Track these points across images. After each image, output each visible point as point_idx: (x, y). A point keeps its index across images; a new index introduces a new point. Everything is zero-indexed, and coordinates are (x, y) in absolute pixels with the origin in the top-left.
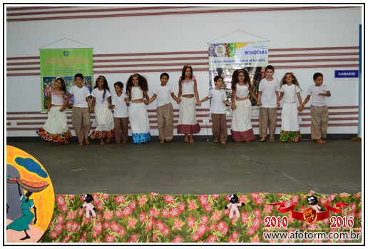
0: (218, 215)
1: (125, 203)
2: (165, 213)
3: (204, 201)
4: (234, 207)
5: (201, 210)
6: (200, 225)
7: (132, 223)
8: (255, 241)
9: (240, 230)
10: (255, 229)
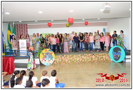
0: (81, 57)
1: (68, 56)
2: (74, 57)
3: (79, 55)
4: (83, 56)
5: (78, 57)
7: (69, 59)
8: (86, 61)
9: (84, 59)
10: (86, 59)
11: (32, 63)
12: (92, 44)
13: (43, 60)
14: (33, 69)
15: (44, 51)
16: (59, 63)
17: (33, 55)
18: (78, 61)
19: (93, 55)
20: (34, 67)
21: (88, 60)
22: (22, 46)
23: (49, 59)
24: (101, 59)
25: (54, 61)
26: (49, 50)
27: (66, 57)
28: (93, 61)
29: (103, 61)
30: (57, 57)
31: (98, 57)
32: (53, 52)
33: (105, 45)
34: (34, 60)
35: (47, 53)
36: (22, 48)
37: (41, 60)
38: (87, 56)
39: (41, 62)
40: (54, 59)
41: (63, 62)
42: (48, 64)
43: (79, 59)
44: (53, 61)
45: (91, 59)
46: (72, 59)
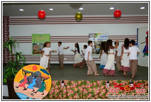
0: (103, 87)
2: (86, 86)
3: (98, 82)
5: (97, 85)
6: (97, 90)
7: (76, 90)
13: (20, 86)
18: (97, 96)
32: (50, 76)
41: (62, 97)
42: (28, 98)
43: (98, 92)
46: (83, 91)
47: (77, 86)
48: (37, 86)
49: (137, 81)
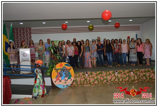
0: (113, 75)
1: (94, 73)
2: (102, 75)
3: (110, 72)
4: (116, 73)
5: (110, 74)
6: (110, 77)
7: (96, 78)
8: (121, 80)
9: (118, 78)
10: (121, 77)
11: (41, 85)
12: (125, 55)
13: (57, 80)
14: (42, 97)
15: (58, 66)
16: (81, 84)
17: (42, 73)
18: (110, 81)
19: (132, 71)
20: (43, 92)
21: (124, 80)
22: (24, 58)
23: (66, 78)
24: (144, 78)
25: (74, 81)
26: (65, 65)
27: (91, 74)
28: (132, 80)
29: (147, 81)
30: (78, 75)
31: (139, 74)
32: (71, 67)
33: (145, 57)
34: (44, 82)
35: (62, 69)
36: (24, 61)
37: (54, 80)
38: (123, 73)
39: (54, 83)
40: (73, 78)
41: (87, 83)
42: (64, 86)
43: (110, 78)
44: (72, 81)
45: (128, 77)
46: (100, 78)
47: (96, 76)
48: (66, 76)
49: (135, 70)
